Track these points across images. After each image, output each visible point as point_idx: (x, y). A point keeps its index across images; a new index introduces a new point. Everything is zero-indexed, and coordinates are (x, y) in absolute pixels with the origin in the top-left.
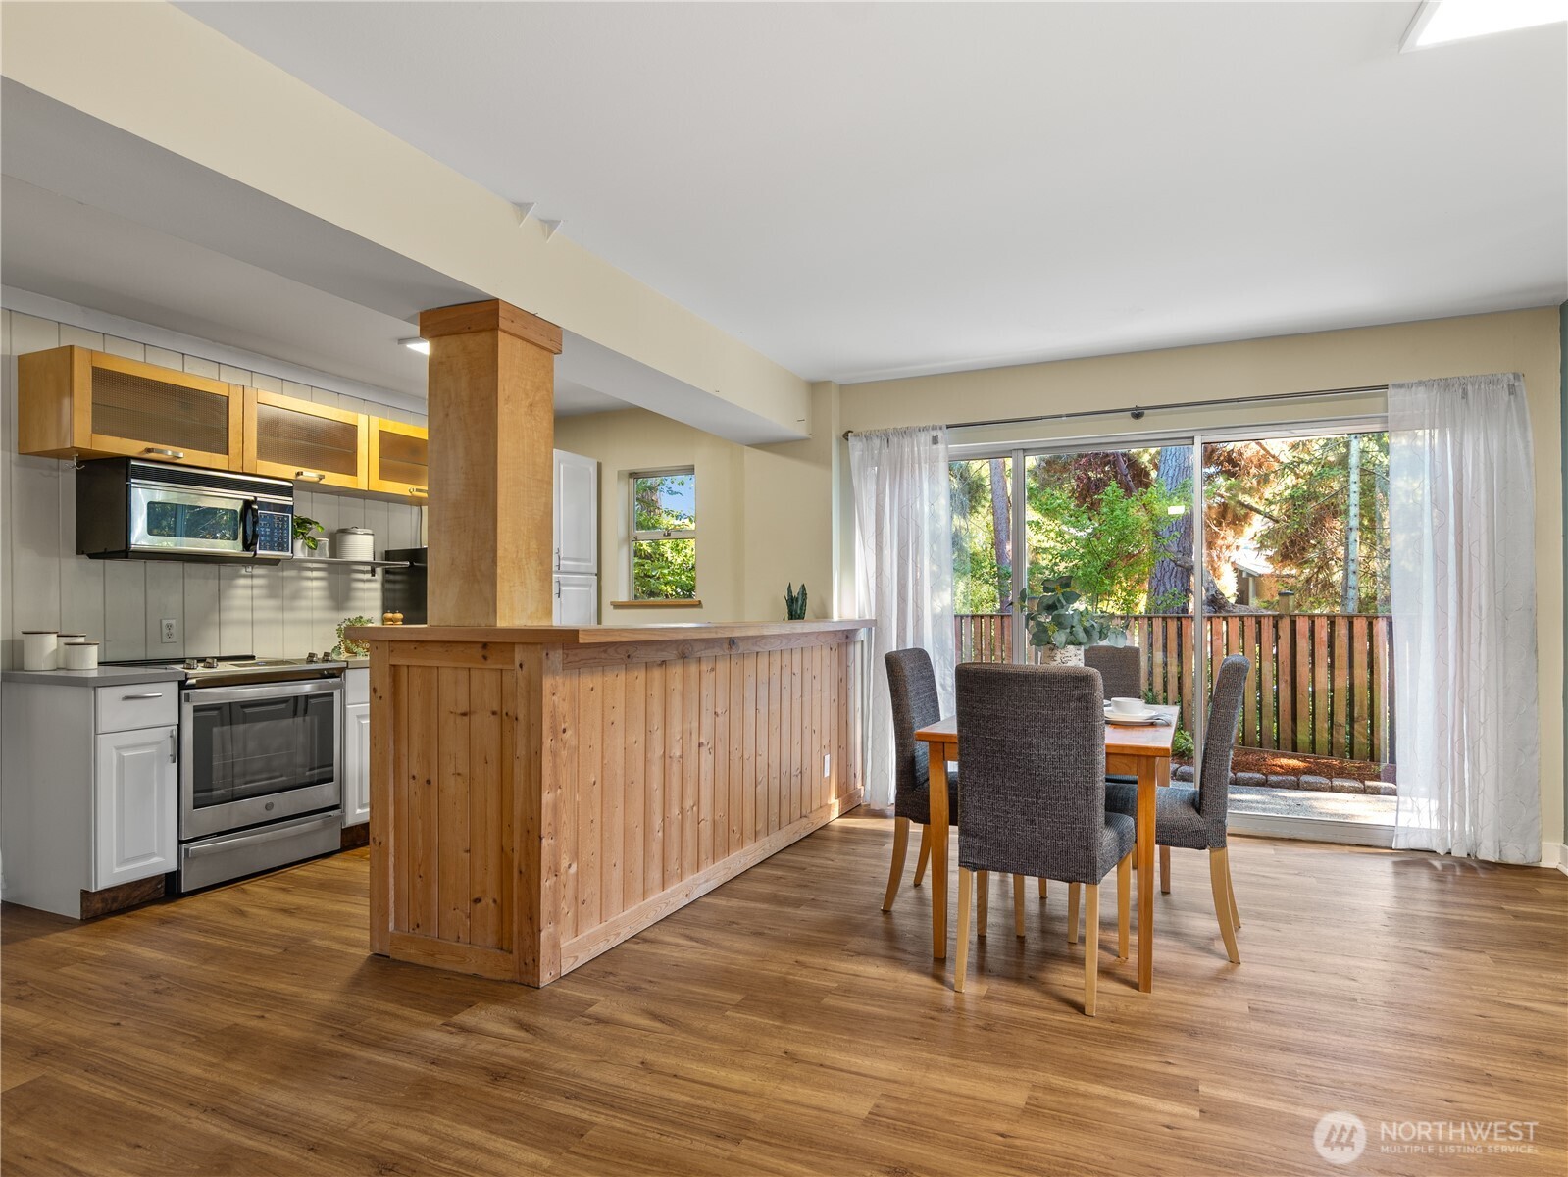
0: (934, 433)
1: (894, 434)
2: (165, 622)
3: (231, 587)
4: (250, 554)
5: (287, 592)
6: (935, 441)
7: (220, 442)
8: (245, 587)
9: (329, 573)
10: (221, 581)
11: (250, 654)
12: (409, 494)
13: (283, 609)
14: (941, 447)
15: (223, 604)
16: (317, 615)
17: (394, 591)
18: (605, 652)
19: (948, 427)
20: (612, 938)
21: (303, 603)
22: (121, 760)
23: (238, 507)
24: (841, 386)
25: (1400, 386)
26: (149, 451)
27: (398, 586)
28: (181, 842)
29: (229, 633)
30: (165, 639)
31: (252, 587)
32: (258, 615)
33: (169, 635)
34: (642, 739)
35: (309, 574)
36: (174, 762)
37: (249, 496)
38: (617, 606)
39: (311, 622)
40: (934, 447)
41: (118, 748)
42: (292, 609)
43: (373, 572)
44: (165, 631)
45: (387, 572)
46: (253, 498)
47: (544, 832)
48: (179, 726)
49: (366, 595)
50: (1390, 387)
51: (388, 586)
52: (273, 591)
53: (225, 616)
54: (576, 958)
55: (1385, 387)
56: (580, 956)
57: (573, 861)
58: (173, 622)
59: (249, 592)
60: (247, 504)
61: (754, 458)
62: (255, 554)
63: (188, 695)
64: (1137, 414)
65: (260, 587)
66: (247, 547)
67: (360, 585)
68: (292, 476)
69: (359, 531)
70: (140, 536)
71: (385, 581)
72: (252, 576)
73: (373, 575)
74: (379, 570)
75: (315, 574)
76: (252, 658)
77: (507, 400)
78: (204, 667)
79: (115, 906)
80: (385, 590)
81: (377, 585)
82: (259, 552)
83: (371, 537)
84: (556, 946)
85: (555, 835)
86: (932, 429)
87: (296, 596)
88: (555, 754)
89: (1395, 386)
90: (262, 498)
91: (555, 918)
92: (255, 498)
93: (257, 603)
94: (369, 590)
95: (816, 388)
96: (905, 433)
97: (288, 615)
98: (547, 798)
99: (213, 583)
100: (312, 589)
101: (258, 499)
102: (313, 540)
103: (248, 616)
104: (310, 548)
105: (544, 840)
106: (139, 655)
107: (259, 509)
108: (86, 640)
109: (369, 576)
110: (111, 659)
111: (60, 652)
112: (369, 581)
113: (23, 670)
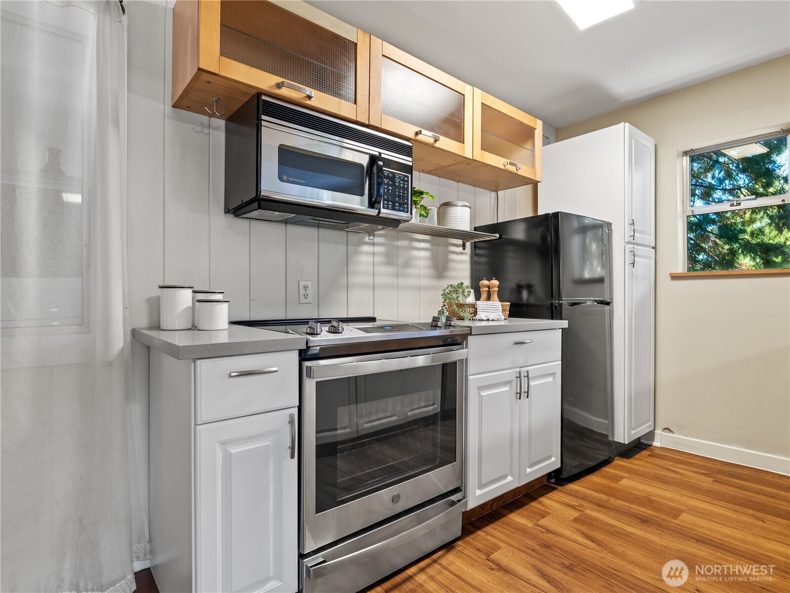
2: (302, 284)
3: (357, 253)
4: (373, 212)
5: (401, 260)
8: (368, 253)
9: (433, 245)
10: (349, 247)
11: (371, 315)
12: (503, 168)
13: (397, 275)
15: (351, 268)
16: (424, 282)
21: (412, 271)
22: (228, 459)
23: (364, 161)
26: (278, 87)
27: (483, 260)
28: (301, 556)
29: (354, 295)
30: (303, 300)
31: (374, 254)
32: (379, 280)
33: (306, 296)
35: (417, 244)
36: (292, 457)
37: (375, 151)
38: (675, 277)
39: (419, 288)
41: (223, 443)
42: (405, 276)
43: (464, 246)
44: (302, 292)
45: (475, 246)
46: (377, 154)
48: (300, 408)
49: (459, 266)
51: (476, 259)
52: (390, 259)
53: (353, 280)
58: (309, 284)
59: (370, 259)
60: (373, 159)
62: (379, 212)
63: (309, 369)
65: (380, 254)
66: (372, 205)
67: (454, 257)
68: (411, 135)
69: (460, 203)
71: (474, 255)
72: (374, 244)
73: (464, 249)
74: (469, 244)
75: (422, 245)
76: (373, 319)
78: (329, 332)
80: (473, 263)
81: (466, 258)
82: (383, 210)
83: (469, 210)
87: (407, 264)
90: (387, 155)
92: (380, 154)
93: (378, 269)
94: (461, 262)
97: (402, 281)
99: (342, 248)
100: (419, 258)
101: (383, 156)
102: (425, 208)
103: (369, 280)
104: (423, 216)
106: (280, 315)
107: (384, 166)
108: (219, 297)
109: (460, 249)
110: (246, 318)
111: (193, 308)
112: (461, 253)
113: (158, 327)
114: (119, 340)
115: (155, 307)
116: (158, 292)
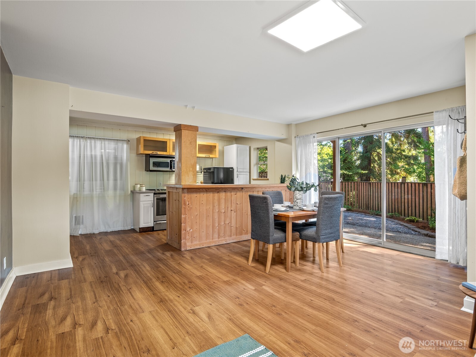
0: (314, 135)
1: (305, 136)
4: (171, 170)
6: (314, 137)
7: (165, 149)
12: (205, 157)
14: (315, 139)
15: (171, 179)
17: (206, 176)
18: (199, 190)
19: (317, 133)
20: (201, 246)
22: (144, 206)
23: (169, 161)
24: (296, 125)
25: (437, 112)
26: (153, 153)
27: (207, 175)
28: (154, 221)
30: (160, 186)
34: (211, 207)
36: (153, 207)
38: (254, 180)
40: (314, 139)
41: (143, 204)
43: (201, 173)
45: (204, 172)
46: (172, 160)
47: (182, 222)
48: (154, 201)
49: (200, 177)
50: (434, 112)
51: (205, 175)
54: (191, 247)
55: (433, 112)
56: (192, 247)
57: (191, 229)
58: (161, 183)
61: (278, 144)
63: (156, 196)
64: (365, 126)
67: (199, 175)
70: (152, 168)
74: (203, 172)
77: (184, 142)
78: (158, 191)
79: (144, 231)
81: (202, 175)
82: (173, 170)
83: (199, 166)
84: (185, 244)
85: (185, 223)
86: (313, 134)
88: (185, 208)
89: (436, 112)
91: (185, 238)
94: (200, 176)
95: (289, 125)
96: (307, 136)
98: (183, 216)
99: (168, 175)
105: (182, 224)
107: (173, 162)
108: (144, 186)
109: (200, 173)
110: (149, 189)
111: (140, 187)
112: (200, 174)
113: (135, 190)
114: (130, 192)
115: (134, 187)
116: (135, 185)
